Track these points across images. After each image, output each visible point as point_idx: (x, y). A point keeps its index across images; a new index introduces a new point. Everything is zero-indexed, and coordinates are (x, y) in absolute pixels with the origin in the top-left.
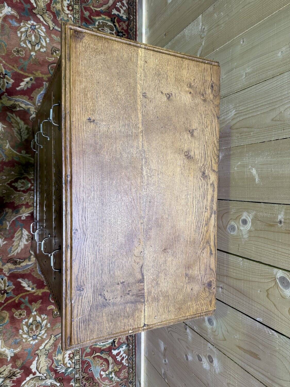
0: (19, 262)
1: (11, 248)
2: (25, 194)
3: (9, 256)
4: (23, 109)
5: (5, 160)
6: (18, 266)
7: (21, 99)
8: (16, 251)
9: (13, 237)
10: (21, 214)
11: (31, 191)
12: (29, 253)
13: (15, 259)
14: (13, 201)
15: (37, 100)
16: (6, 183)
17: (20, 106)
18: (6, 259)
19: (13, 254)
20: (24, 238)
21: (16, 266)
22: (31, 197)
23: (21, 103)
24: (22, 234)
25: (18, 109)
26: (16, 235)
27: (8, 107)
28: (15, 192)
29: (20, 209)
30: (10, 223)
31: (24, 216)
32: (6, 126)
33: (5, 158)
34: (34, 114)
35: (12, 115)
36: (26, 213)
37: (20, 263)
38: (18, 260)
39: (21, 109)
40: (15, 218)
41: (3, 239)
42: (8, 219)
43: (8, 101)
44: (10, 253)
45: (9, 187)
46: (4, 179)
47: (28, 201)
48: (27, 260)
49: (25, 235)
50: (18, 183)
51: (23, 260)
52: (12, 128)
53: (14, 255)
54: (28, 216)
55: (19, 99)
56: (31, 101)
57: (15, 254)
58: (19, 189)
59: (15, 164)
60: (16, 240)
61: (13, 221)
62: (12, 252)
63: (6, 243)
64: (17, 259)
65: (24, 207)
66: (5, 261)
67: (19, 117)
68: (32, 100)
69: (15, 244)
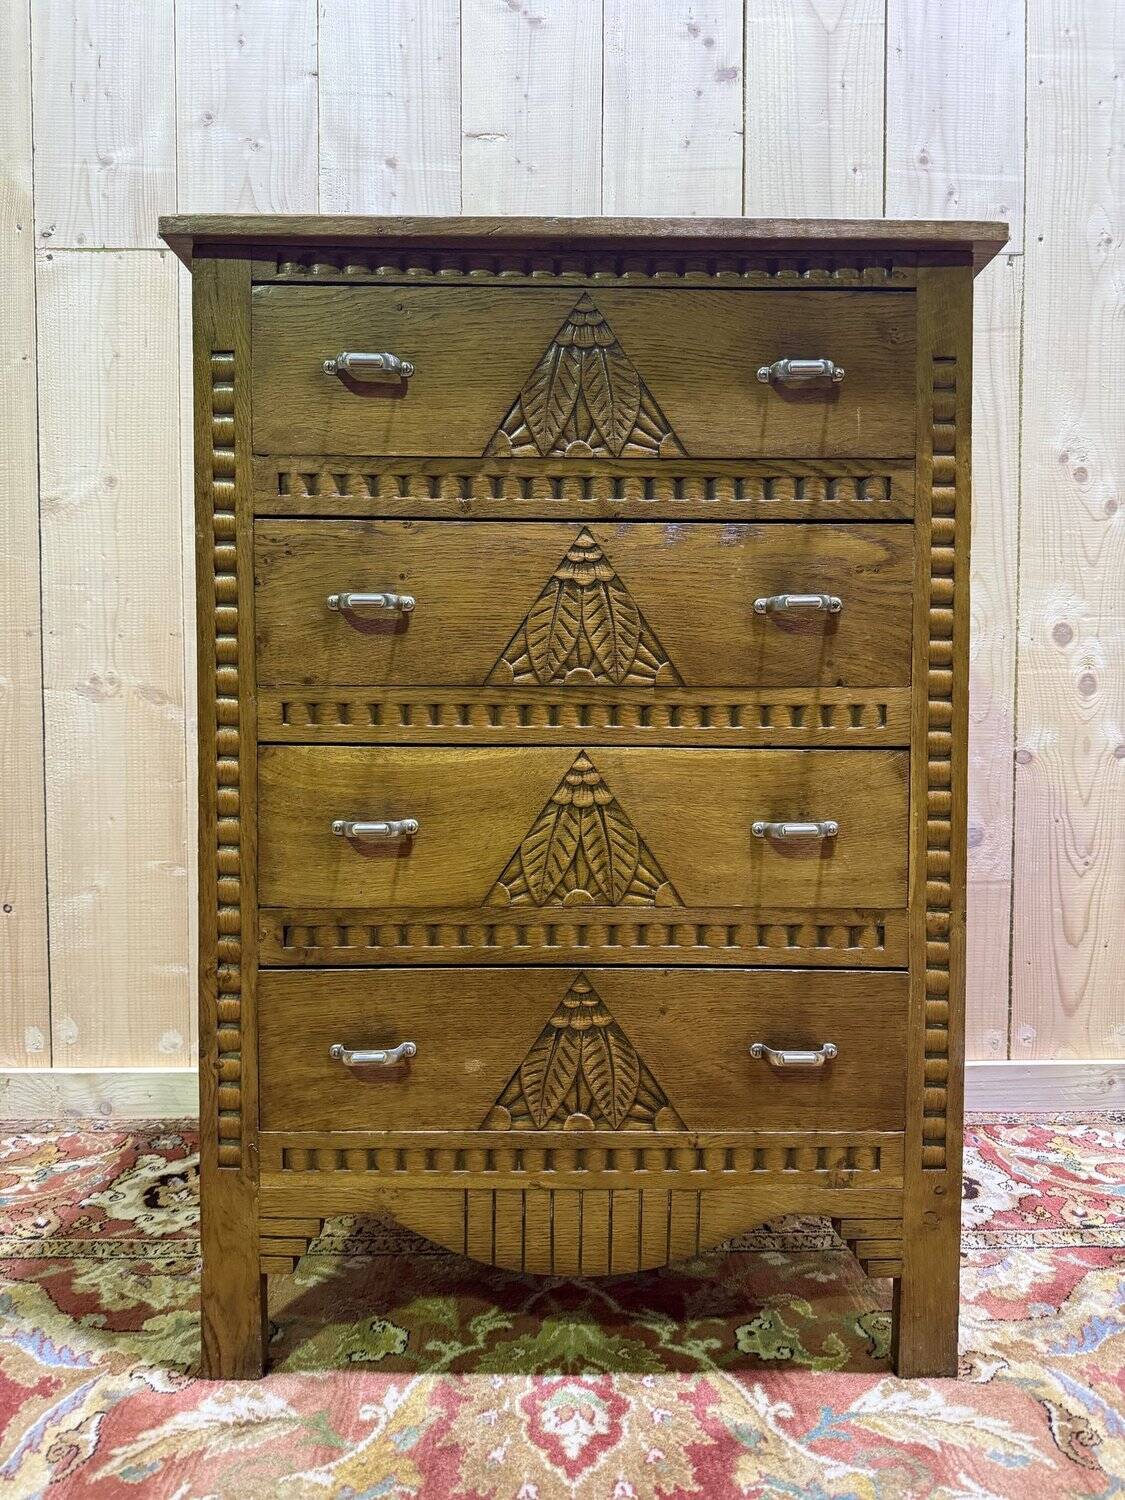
0: (1062, 1418)
1: (995, 1455)
2: (633, 1407)
3: (1048, 1462)
4: (99, 1416)
5: (407, 1490)
6: (1096, 1425)
7: (32, 1428)
8: (1007, 1435)
9: (919, 1451)
10: (763, 1421)
11: (610, 1385)
12: (990, 1387)
13: (1057, 1438)
14: (681, 1450)
15: (65, 1366)
16: (567, 1482)
17: (77, 1429)
18: (1081, 1474)
19: (1029, 1449)
20: (910, 1405)
21: (1102, 1432)
22: (649, 1385)
23: (58, 1423)
24: (881, 1414)
25: (92, 1437)
26: (902, 1437)
27: (59, 1477)
28: (620, 1445)
29: (728, 1425)
30: (834, 1463)
31: (772, 1410)
32: (178, 1485)
33: (398, 1489)
34: (145, 1375)
35: (116, 1462)
36: (751, 1400)
37: (1069, 1417)
38: (1055, 1425)
39: (94, 1423)
40: (792, 1443)
41: (946, 1489)
42: (809, 1475)
43: (17, 1477)
44: (1026, 1459)
45: (587, 1471)
46: (537, 1493)
47: (675, 1393)
48: (1040, 1391)
49: (885, 1402)
50: (559, 1431)
51: (1049, 1405)
52: (206, 1457)
53: (1035, 1444)
54: (767, 1390)
55: (28, 1432)
56: (64, 1386)
57: (1029, 1438)
58: (604, 1430)
59: (439, 1445)
60: (931, 1437)
61: (812, 1448)
62: (1018, 1453)
63: (968, 1474)
64: (1055, 1430)
65: (710, 1409)
66: (1095, 1479)
67: (141, 1430)
68: (57, 1384)
69: (956, 1438)
